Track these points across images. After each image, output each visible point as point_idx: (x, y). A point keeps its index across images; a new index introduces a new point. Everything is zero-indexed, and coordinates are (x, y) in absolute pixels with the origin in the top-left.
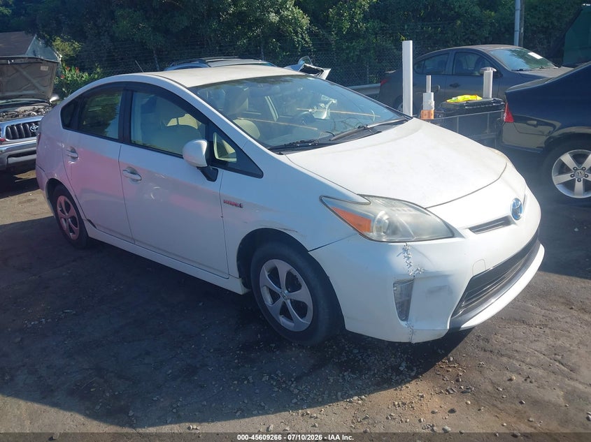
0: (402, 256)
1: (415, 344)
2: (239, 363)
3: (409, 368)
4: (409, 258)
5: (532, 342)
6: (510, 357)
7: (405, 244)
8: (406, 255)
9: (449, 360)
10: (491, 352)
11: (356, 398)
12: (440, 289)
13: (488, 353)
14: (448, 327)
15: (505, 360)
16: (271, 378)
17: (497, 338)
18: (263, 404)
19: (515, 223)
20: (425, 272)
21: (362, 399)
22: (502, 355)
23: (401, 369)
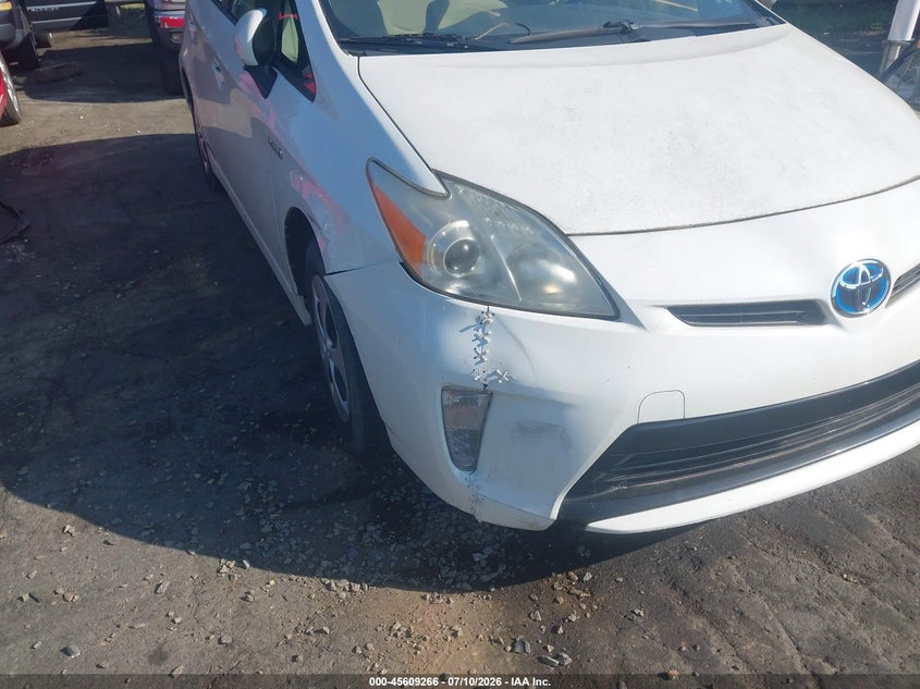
0: (472, 332)
1: (484, 523)
2: (237, 441)
3: (493, 563)
4: (484, 342)
5: (796, 607)
6: (713, 621)
7: (484, 308)
8: (480, 333)
9: (581, 576)
10: (685, 593)
11: (345, 583)
12: (543, 429)
13: (674, 594)
14: (554, 515)
15: (698, 623)
16: (254, 488)
17: (725, 569)
18: (195, 531)
19: (836, 323)
20: (511, 382)
21: (351, 590)
22: (700, 612)
23: (477, 557)
